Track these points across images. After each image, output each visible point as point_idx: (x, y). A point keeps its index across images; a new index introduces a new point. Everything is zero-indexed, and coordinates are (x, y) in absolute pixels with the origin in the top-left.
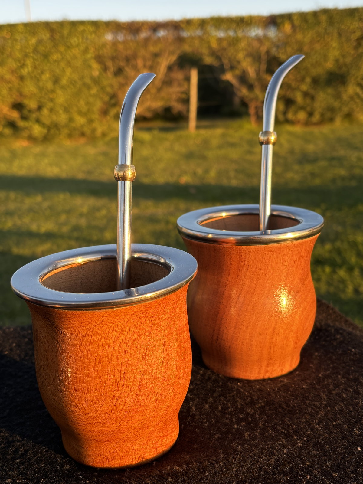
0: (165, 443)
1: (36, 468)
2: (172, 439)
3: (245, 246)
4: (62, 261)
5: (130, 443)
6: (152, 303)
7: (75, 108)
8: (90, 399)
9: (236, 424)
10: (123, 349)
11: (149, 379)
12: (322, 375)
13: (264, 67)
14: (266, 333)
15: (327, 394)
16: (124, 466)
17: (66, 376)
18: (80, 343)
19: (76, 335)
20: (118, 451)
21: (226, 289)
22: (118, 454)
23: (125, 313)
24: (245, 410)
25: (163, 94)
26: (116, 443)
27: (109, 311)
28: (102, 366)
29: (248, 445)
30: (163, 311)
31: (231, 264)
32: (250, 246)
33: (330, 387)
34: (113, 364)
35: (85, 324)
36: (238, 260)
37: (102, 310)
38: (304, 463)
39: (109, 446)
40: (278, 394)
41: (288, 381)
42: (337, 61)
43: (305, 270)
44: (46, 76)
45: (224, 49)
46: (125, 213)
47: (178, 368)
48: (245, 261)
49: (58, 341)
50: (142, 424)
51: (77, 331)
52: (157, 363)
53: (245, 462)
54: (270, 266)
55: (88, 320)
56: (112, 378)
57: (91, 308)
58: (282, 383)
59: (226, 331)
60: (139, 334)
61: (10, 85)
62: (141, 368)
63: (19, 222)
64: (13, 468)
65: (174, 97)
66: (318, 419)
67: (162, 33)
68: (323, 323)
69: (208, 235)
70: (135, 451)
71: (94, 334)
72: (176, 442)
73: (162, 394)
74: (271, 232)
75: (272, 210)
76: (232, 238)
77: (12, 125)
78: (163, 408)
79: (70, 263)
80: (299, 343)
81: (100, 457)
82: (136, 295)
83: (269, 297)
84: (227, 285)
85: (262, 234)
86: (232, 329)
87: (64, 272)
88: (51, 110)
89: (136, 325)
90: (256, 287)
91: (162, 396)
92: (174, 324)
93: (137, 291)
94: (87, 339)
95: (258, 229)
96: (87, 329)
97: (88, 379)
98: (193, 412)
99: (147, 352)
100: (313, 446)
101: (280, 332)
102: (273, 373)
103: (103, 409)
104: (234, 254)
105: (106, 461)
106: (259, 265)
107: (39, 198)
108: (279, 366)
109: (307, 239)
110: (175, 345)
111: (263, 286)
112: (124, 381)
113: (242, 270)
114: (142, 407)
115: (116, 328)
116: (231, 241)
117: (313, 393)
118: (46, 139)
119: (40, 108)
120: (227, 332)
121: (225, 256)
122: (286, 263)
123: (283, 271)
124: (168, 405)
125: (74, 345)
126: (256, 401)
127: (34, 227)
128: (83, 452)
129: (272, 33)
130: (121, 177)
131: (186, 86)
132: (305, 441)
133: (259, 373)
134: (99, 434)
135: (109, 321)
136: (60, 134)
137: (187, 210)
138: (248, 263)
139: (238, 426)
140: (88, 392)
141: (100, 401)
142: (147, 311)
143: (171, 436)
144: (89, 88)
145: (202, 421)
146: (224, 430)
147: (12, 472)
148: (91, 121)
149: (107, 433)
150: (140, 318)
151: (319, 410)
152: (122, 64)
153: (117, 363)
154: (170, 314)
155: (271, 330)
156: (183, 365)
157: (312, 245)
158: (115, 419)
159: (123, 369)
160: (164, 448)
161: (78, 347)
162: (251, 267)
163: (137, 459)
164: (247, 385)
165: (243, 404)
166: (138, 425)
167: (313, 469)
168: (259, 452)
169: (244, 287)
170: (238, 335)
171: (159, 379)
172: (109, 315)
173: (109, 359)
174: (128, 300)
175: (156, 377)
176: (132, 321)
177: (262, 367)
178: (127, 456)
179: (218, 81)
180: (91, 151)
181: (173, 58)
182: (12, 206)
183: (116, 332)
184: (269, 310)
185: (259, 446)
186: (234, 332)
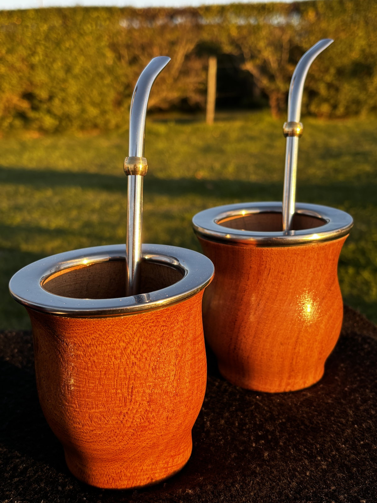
0: (176, 462)
1: (37, 488)
2: (184, 458)
3: (266, 248)
4: (66, 262)
5: (139, 463)
6: (164, 311)
7: (88, 99)
8: (95, 415)
9: (254, 442)
10: (131, 360)
11: (159, 394)
12: (348, 388)
13: (286, 56)
14: (288, 343)
15: (353, 410)
16: (132, 487)
17: (68, 389)
18: (84, 354)
19: (80, 344)
20: (125, 471)
21: (245, 295)
22: (125, 474)
23: (133, 321)
24: (264, 426)
25: (180, 84)
26: (123, 462)
27: (116, 319)
28: (109, 379)
29: (267, 466)
30: (176, 320)
31: (251, 267)
32: (272, 248)
33: (357, 403)
34: (120, 377)
35: (90, 333)
36: (259, 263)
37: (108, 318)
38: (329, 487)
39: (115, 466)
40: (301, 409)
41: (311, 395)
42: (363, 51)
43: (332, 275)
44: (58, 65)
45: (245, 38)
46: (136, 210)
47: (192, 382)
48: (266, 264)
49: (59, 351)
50: (152, 442)
51: (81, 340)
52: (169, 377)
53: (264, 485)
54: (293, 270)
55: (93, 329)
56: (119, 393)
57: (96, 316)
58: (305, 397)
59: (244, 340)
60: (149, 344)
61: (21, 74)
62: (151, 382)
63: (28, 218)
64: (11, 488)
65: (191, 87)
66: (344, 438)
67: (179, 20)
68: (349, 332)
69: (226, 235)
70: (144, 471)
71: (99, 345)
72: (189, 461)
73: (174, 410)
74: (295, 233)
75: (297, 208)
76: (252, 239)
77: (22, 116)
78: (175, 425)
79: (75, 264)
80: (324, 354)
81: (105, 478)
82: (147, 301)
83: (292, 303)
84: (246, 290)
85: (285, 235)
86: (251, 338)
87: (68, 274)
88: (63, 101)
89: (146, 334)
90: (277, 293)
91: (174, 413)
92: (188, 334)
93: (149, 297)
94: (92, 350)
95: (281, 229)
96: (92, 339)
97: (93, 393)
98: (207, 428)
99: (158, 365)
100: (338, 468)
101: (303, 342)
102: (295, 386)
103: (109, 426)
104: (254, 257)
105: (112, 482)
106: (282, 269)
107: (49, 193)
108: (302, 378)
109: (335, 241)
110: (188, 357)
111: (286, 292)
112: (132, 396)
113: (262, 274)
114: (152, 424)
115: (124, 338)
116: (251, 243)
117: (339, 409)
118: (57, 131)
119: (51, 98)
120: (246, 341)
121: (245, 259)
122: (311, 267)
123: (308, 275)
124: (180, 422)
125: (77, 356)
126: (276, 417)
127: (44, 223)
128: (86, 472)
129: (295, 21)
130: (132, 171)
131: (204, 76)
132: (330, 462)
133: (280, 385)
134: (104, 452)
135: (116, 330)
136: (72, 125)
137: (204, 207)
138: (270, 266)
139: (256, 444)
140: (93, 408)
141: (105, 418)
142: (158, 320)
143: (183, 455)
144: (102, 77)
145: (217, 438)
146: (241, 448)
147: (9, 492)
148: (104, 113)
149: (113, 452)
150: (150, 328)
151: (345, 427)
152: (137, 52)
153: (125, 376)
154: (183, 323)
155: (294, 339)
156: (197, 379)
157: (340, 247)
158: (121, 437)
159: (131, 382)
160: (175, 468)
161: (82, 358)
162: (273, 270)
163: (145, 480)
164: (266, 399)
165: (262, 419)
166: (147, 444)
167: (339, 495)
168: (279, 473)
169: (265, 292)
170: (257, 344)
171: (171, 394)
172: (116, 323)
173: (116, 372)
174: (137, 307)
175: (168, 392)
176: (141, 330)
177: (282, 379)
178: (135, 477)
179: (237, 71)
180: (104, 143)
181: (191, 47)
182: (21, 200)
183: (124, 342)
184: (291, 317)
185: (279, 467)
186: (253, 341)
